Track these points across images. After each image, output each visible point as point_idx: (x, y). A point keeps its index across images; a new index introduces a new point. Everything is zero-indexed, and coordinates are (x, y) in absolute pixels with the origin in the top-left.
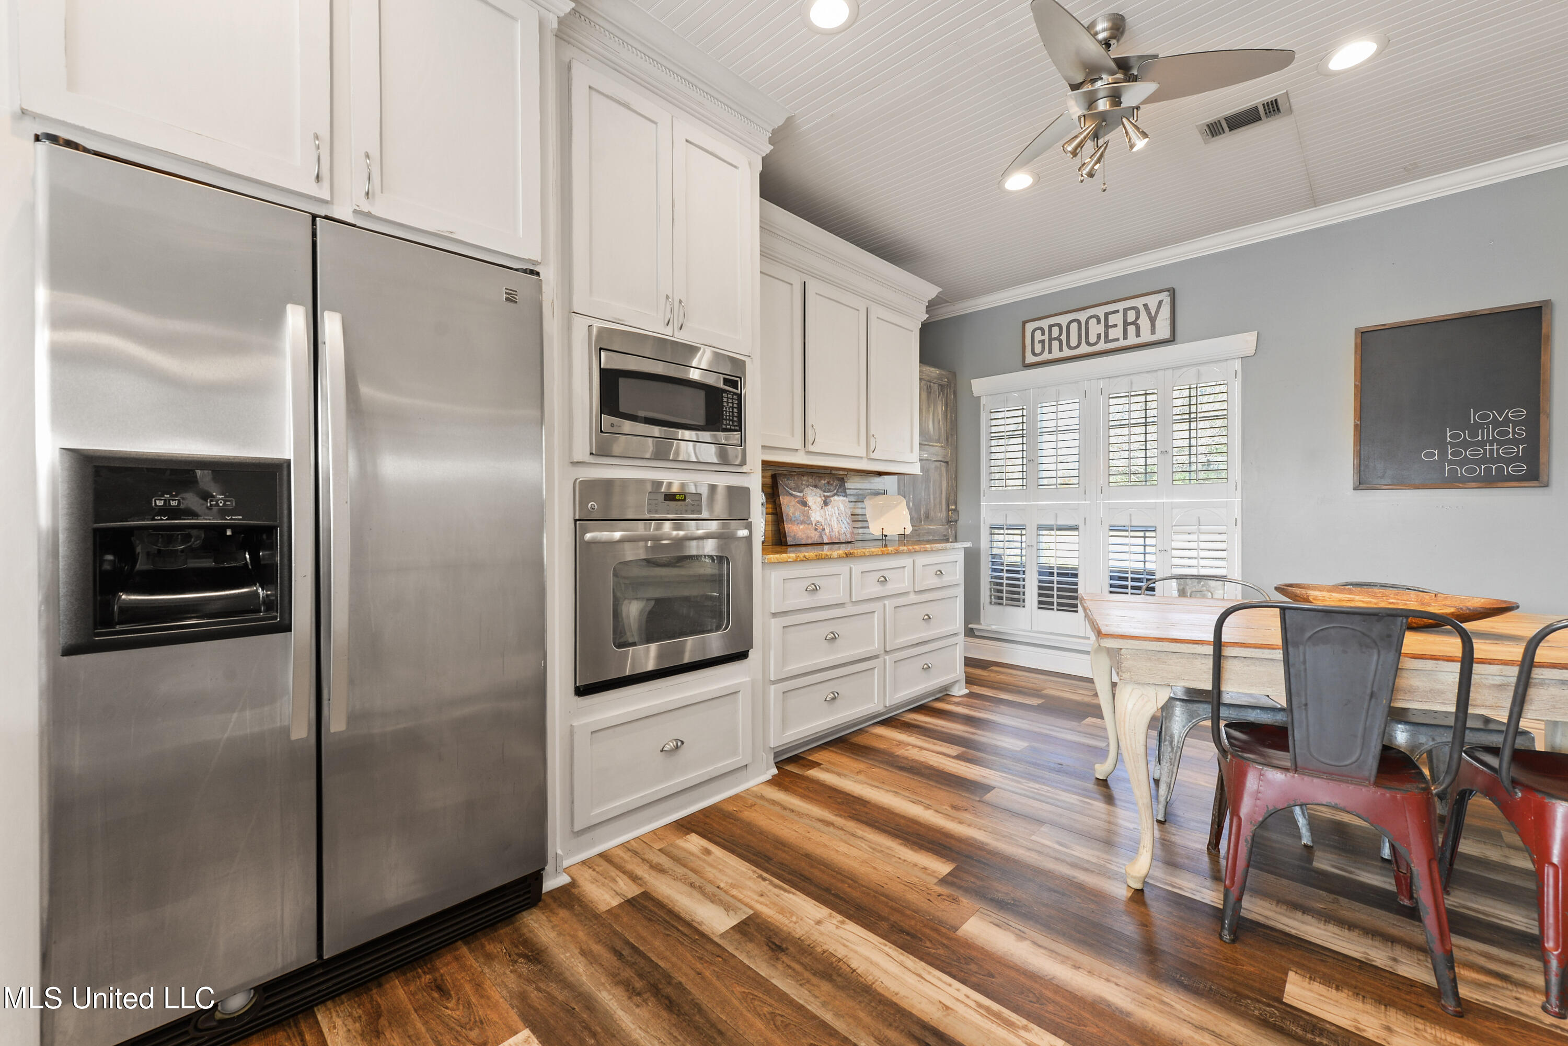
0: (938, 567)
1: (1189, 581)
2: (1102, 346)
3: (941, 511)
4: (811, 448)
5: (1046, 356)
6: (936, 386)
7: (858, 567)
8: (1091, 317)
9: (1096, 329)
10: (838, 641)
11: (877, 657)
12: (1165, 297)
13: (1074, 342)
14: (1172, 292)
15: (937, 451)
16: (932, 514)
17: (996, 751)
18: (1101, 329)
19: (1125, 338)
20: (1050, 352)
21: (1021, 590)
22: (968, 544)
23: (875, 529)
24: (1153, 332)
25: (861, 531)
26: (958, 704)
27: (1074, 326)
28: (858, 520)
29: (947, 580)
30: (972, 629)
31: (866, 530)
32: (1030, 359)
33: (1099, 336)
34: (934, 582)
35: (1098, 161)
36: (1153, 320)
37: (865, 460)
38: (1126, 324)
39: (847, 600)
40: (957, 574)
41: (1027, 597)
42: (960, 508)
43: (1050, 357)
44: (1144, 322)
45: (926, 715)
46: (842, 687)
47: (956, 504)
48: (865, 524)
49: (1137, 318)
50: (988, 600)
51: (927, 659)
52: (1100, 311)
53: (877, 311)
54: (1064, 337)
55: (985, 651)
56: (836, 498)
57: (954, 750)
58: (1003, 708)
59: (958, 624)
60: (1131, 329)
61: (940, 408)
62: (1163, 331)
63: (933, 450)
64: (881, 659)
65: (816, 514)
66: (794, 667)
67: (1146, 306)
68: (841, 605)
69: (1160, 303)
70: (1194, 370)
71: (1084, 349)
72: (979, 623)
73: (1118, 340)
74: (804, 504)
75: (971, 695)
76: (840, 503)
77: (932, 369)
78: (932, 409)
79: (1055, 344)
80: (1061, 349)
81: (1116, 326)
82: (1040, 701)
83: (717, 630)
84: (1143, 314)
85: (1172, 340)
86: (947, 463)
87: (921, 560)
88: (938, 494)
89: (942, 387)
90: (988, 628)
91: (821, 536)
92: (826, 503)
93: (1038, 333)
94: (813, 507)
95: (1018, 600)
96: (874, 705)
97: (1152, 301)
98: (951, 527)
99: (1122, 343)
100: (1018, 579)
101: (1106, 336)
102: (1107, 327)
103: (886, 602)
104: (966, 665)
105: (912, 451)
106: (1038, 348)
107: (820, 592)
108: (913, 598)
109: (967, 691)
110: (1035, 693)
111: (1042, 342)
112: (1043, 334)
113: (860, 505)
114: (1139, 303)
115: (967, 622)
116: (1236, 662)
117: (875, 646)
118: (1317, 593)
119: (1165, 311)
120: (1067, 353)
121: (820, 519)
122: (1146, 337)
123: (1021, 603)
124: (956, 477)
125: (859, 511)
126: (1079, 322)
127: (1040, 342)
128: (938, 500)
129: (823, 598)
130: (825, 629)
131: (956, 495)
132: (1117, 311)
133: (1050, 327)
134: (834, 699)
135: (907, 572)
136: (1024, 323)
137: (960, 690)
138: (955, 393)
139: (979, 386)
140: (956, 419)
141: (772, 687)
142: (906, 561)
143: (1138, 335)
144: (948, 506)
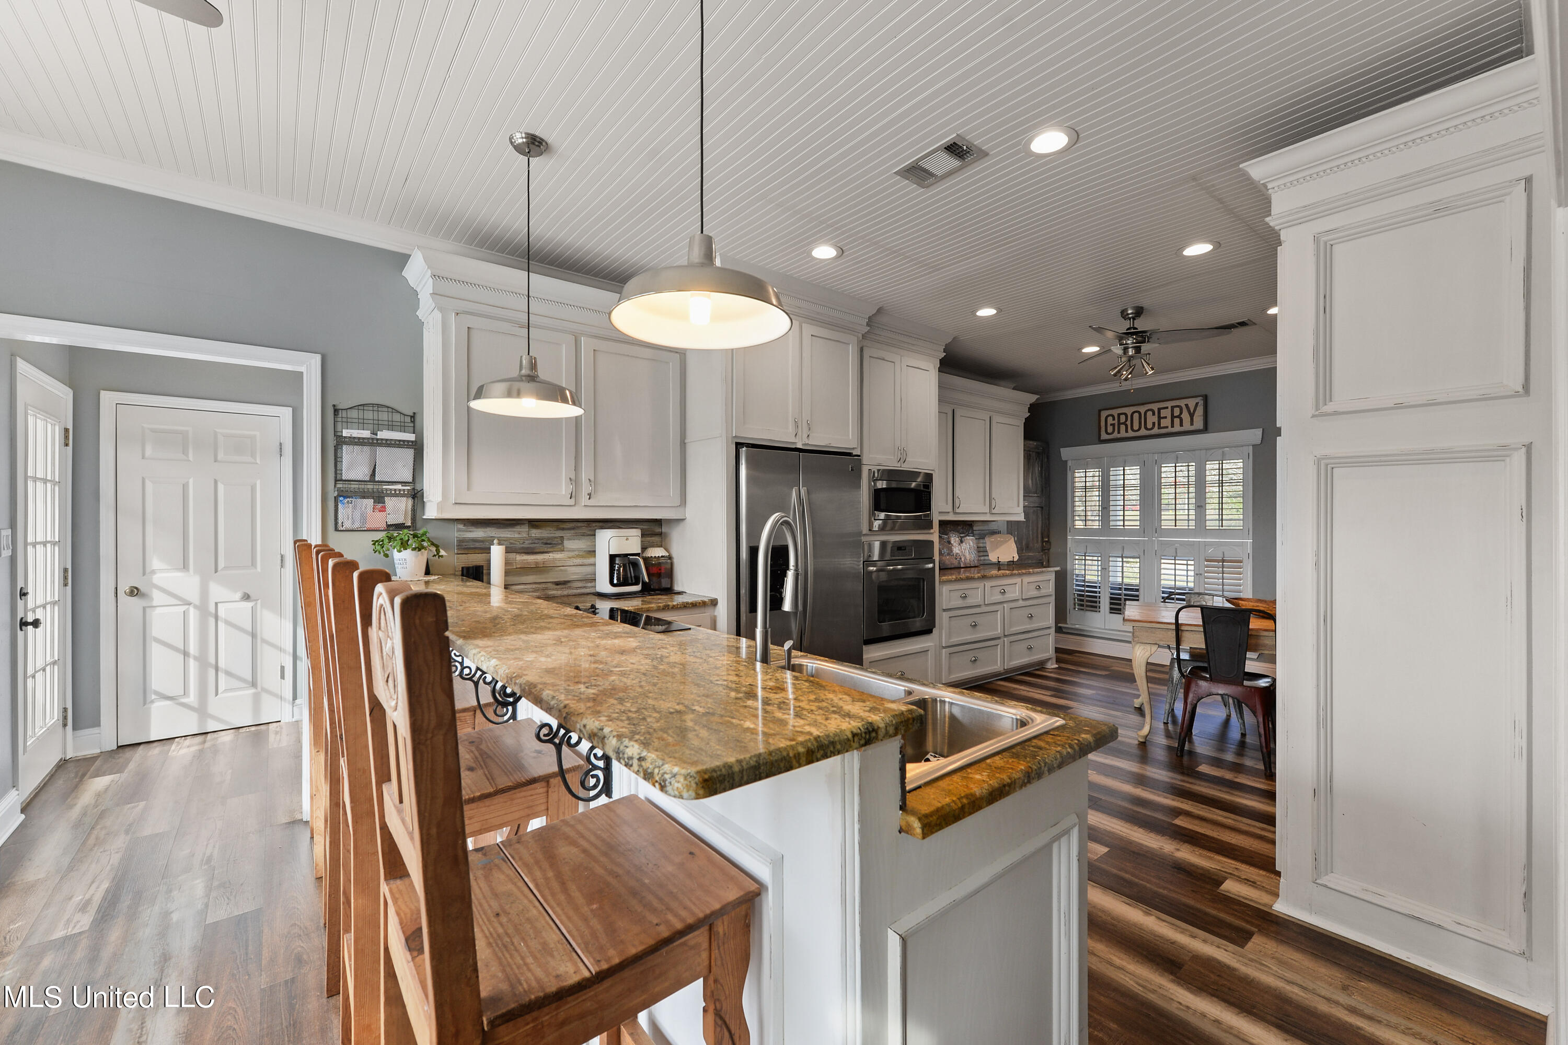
0: (1037, 584)
1: (1192, 596)
2: (1156, 431)
3: (1037, 542)
4: (957, 511)
5: (1116, 435)
6: (1034, 454)
7: (989, 584)
8: (1148, 410)
9: (1152, 419)
10: (978, 627)
11: (999, 638)
12: (1200, 400)
13: (1136, 427)
14: (1206, 398)
15: (1035, 500)
16: (1031, 545)
17: (1075, 694)
18: (1155, 419)
19: (1172, 426)
20: (1119, 432)
21: (1098, 600)
22: (1058, 569)
23: (993, 557)
24: (1192, 424)
25: (982, 558)
26: (1051, 672)
27: (1136, 416)
28: (982, 551)
29: (1043, 592)
30: (1060, 627)
31: (986, 558)
32: (1104, 436)
33: (1154, 424)
34: (1035, 593)
35: (1130, 373)
36: (1192, 416)
37: (989, 515)
38: (1173, 417)
39: (982, 603)
40: (1050, 588)
41: (1102, 605)
42: (1052, 540)
43: (1119, 436)
44: (1186, 416)
45: (1029, 677)
46: (980, 655)
47: (1048, 537)
48: (985, 554)
49: (1181, 413)
50: (1073, 606)
51: (1032, 643)
52: (1155, 407)
53: (997, 418)
54: (1129, 423)
55: (1070, 643)
56: (968, 538)
57: (1049, 693)
58: (1082, 676)
59: (1051, 621)
60: (1177, 421)
61: (1037, 469)
62: (1199, 423)
63: (1031, 499)
64: (1002, 640)
65: (956, 550)
66: (955, 640)
67: (1187, 405)
68: (979, 606)
69: (1197, 404)
70: (1221, 451)
71: (1143, 432)
72: (1066, 623)
73: (1167, 427)
74: (949, 542)
75: (1059, 668)
76: (970, 542)
77: (1031, 442)
78: (1031, 471)
79: (1123, 427)
80: (1127, 431)
81: (1166, 417)
82: (1107, 673)
83: (918, 617)
84: (1185, 411)
85: (1205, 429)
86: (1042, 508)
87: (1027, 579)
88: (1035, 531)
89: (1038, 453)
90: (1073, 627)
91: (959, 563)
92: (962, 542)
93: (1110, 419)
94: (954, 544)
95: (1096, 607)
96: (997, 667)
97: (1191, 403)
98: (1045, 554)
99: (1170, 430)
100: (1096, 592)
101: (1159, 424)
102: (1160, 418)
103: (1005, 605)
104: (1056, 652)
105: (1018, 506)
106: (1110, 429)
107: (968, 598)
108: (1021, 603)
109: (1057, 666)
110: (1105, 668)
111: (1113, 425)
112: (1114, 419)
113: (982, 541)
114: (1182, 403)
115: (1057, 622)
116: (1187, 633)
117: (999, 631)
118: (1243, 602)
119: (1200, 410)
120: (1131, 434)
121: (958, 551)
122: (1187, 426)
123: (1098, 609)
124: (1049, 518)
125: (981, 545)
126: (1140, 413)
127: (1111, 425)
128: (1035, 535)
129: (970, 601)
130: (970, 620)
131: (1049, 529)
132: (1167, 408)
133: (1119, 415)
134: (975, 660)
135: (1018, 587)
136: (1100, 411)
137: (1052, 665)
138: (1048, 458)
139: (1066, 453)
140: (1049, 475)
141: (944, 650)
142: (1017, 580)
143: (1181, 425)
144: (1043, 538)
